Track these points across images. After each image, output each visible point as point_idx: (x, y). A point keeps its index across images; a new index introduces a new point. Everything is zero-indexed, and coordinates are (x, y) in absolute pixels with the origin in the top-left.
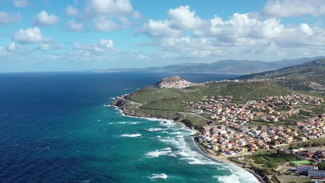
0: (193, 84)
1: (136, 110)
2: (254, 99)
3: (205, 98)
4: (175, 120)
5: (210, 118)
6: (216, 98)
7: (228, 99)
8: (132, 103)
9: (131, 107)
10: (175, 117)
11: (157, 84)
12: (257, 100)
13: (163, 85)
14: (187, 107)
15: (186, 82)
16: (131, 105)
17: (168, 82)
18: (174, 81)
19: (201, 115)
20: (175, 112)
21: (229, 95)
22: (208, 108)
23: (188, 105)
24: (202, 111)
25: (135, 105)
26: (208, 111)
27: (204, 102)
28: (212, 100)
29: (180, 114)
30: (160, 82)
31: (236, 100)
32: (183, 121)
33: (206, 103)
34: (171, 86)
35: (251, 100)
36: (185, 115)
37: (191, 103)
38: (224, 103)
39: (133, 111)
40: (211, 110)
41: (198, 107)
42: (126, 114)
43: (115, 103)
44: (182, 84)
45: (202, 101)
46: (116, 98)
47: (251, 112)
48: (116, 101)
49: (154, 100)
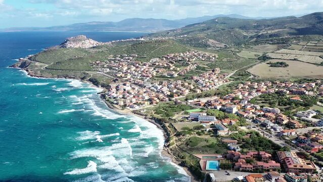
0: (100, 44)
1: (42, 71)
2: (157, 57)
3: (111, 57)
4: (82, 79)
5: (116, 76)
6: (122, 57)
7: (133, 57)
8: (37, 64)
9: (36, 68)
10: (83, 76)
11: (63, 44)
12: (159, 57)
13: (68, 45)
14: (94, 66)
15: (92, 41)
16: (36, 66)
17: (74, 41)
18: (80, 40)
19: (107, 73)
20: (82, 72)
21: (134, 53)
22: (114, 67)
23: (94, 64)
24: (108, 70)
25: (41, 66)
26: (114, 69)
27: (110, 61)
28: (118, 58)
29: (87, 74)
30: (66, 42)
31: (140, 58)
32: (90, 80)
33: (112, 62)
34: (77, 46)
35: (154, 57)
36: (91, 74)
37: (97, 62)
38: (129, 61)
39: (39, 72)
40: (117, 69)
41: (105, 66)
42: (31, 76)
43: (19, 65)
44: (89, 43)
45: (109, 60)
46: (20, 59)
47: (154, 69)
48: (20, 63)
49: (60, 60)
